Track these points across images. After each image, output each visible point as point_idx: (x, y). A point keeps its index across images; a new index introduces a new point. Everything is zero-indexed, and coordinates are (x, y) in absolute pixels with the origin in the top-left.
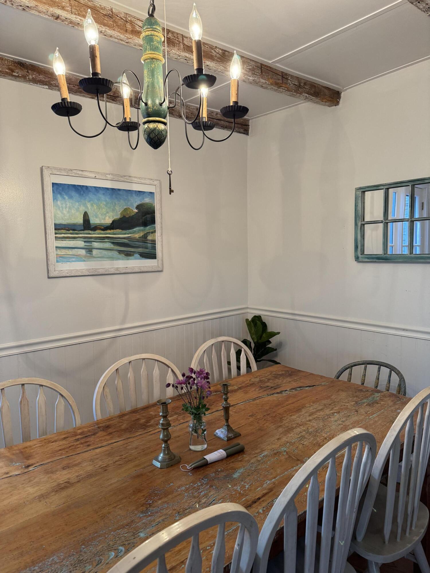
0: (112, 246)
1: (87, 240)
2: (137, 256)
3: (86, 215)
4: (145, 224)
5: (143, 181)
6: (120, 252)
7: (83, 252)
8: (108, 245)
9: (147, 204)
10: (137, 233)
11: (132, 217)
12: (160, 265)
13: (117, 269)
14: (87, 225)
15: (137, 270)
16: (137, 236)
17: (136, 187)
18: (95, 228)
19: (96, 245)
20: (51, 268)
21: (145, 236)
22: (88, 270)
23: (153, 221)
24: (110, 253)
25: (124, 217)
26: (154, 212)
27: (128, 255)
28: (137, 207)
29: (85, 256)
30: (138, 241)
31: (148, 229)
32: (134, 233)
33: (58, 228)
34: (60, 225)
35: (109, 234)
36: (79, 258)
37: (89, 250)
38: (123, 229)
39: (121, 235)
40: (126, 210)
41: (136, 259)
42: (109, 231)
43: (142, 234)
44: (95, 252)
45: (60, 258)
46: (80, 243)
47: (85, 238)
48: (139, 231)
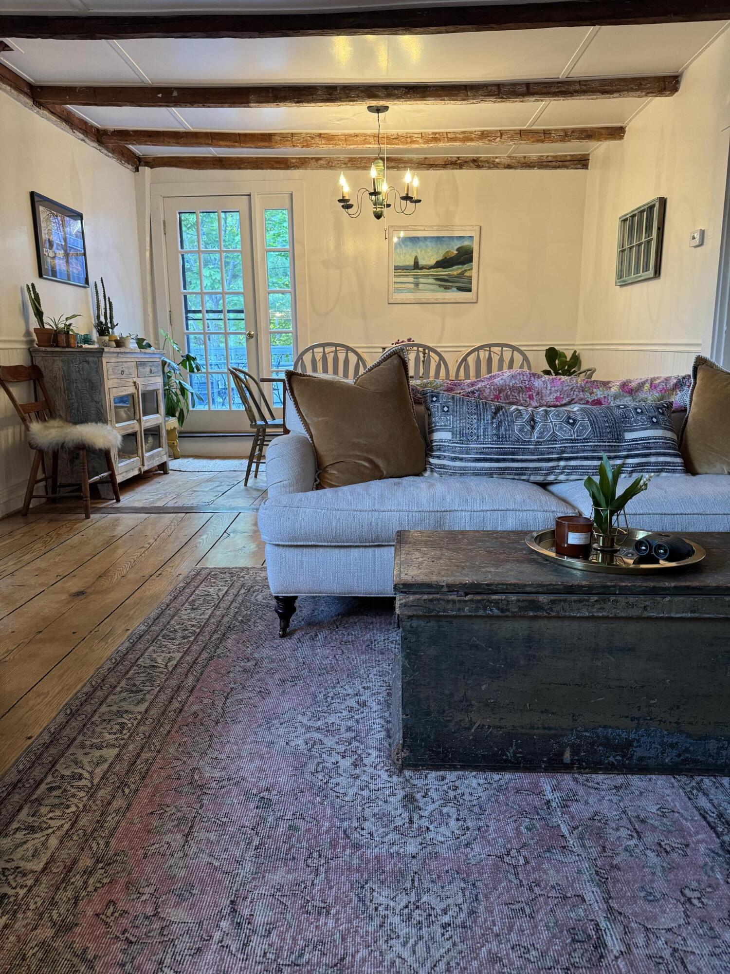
0: (434, 281)
1: (416, 277)
2: (455, 289)
3: (416, 258)
4: (463, 263)
5: (463, 228)
6: (440, 286)
7: (412, 286)
8: (431, 281)
9: (466, 246)
10: (456, 270)
11: (452, 258)
12: (475, 298)
13: (437, 299)
14: (416, 266)
15: (453, 301)
16: (455, 273)
17: (457, 234)
18: (422, 268)
19: (421, 280)
20: (390, 296)
21: (462, 273)
22: (415, 299)
23: (470, 260)
24: (432, 287)
25: (446, 258)
26: (472, 252)
27: (447, 288)
28: (458, 250)
29: (413, 289)
30: (456, 277)
31: (466, 267)
32: (453, 270)
33: (397, 268)
34: (398, 266)
35: (433, 272)
36: (409, 290)
37: (417, 284)
38: (444, 268)
39: (443, 272)
40: (447, 252)
41: (453, 291)
42: (432, 270)
43: (460, 271)
44: (420, 286)
45: (397, 290)
46: (411, 279)
47: (414, 275)
48: (457, 269)
